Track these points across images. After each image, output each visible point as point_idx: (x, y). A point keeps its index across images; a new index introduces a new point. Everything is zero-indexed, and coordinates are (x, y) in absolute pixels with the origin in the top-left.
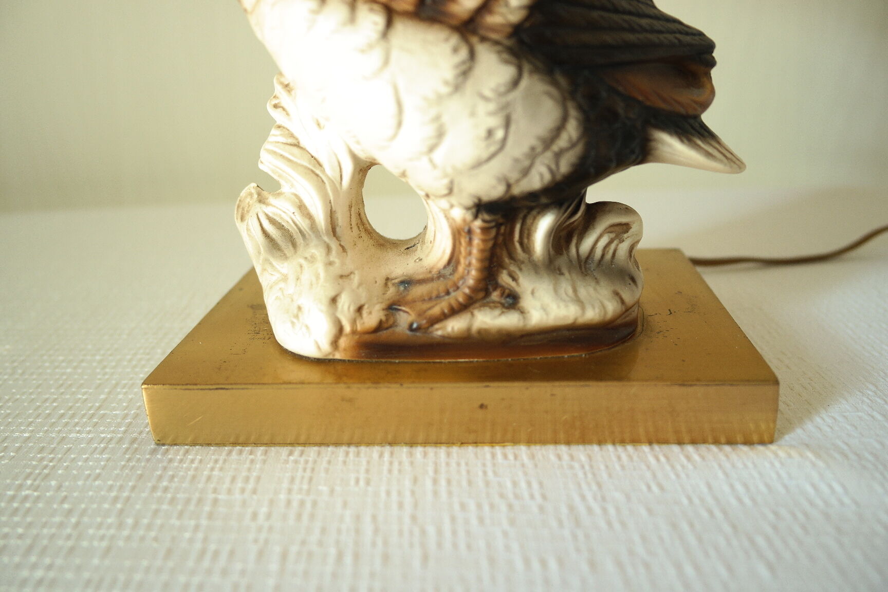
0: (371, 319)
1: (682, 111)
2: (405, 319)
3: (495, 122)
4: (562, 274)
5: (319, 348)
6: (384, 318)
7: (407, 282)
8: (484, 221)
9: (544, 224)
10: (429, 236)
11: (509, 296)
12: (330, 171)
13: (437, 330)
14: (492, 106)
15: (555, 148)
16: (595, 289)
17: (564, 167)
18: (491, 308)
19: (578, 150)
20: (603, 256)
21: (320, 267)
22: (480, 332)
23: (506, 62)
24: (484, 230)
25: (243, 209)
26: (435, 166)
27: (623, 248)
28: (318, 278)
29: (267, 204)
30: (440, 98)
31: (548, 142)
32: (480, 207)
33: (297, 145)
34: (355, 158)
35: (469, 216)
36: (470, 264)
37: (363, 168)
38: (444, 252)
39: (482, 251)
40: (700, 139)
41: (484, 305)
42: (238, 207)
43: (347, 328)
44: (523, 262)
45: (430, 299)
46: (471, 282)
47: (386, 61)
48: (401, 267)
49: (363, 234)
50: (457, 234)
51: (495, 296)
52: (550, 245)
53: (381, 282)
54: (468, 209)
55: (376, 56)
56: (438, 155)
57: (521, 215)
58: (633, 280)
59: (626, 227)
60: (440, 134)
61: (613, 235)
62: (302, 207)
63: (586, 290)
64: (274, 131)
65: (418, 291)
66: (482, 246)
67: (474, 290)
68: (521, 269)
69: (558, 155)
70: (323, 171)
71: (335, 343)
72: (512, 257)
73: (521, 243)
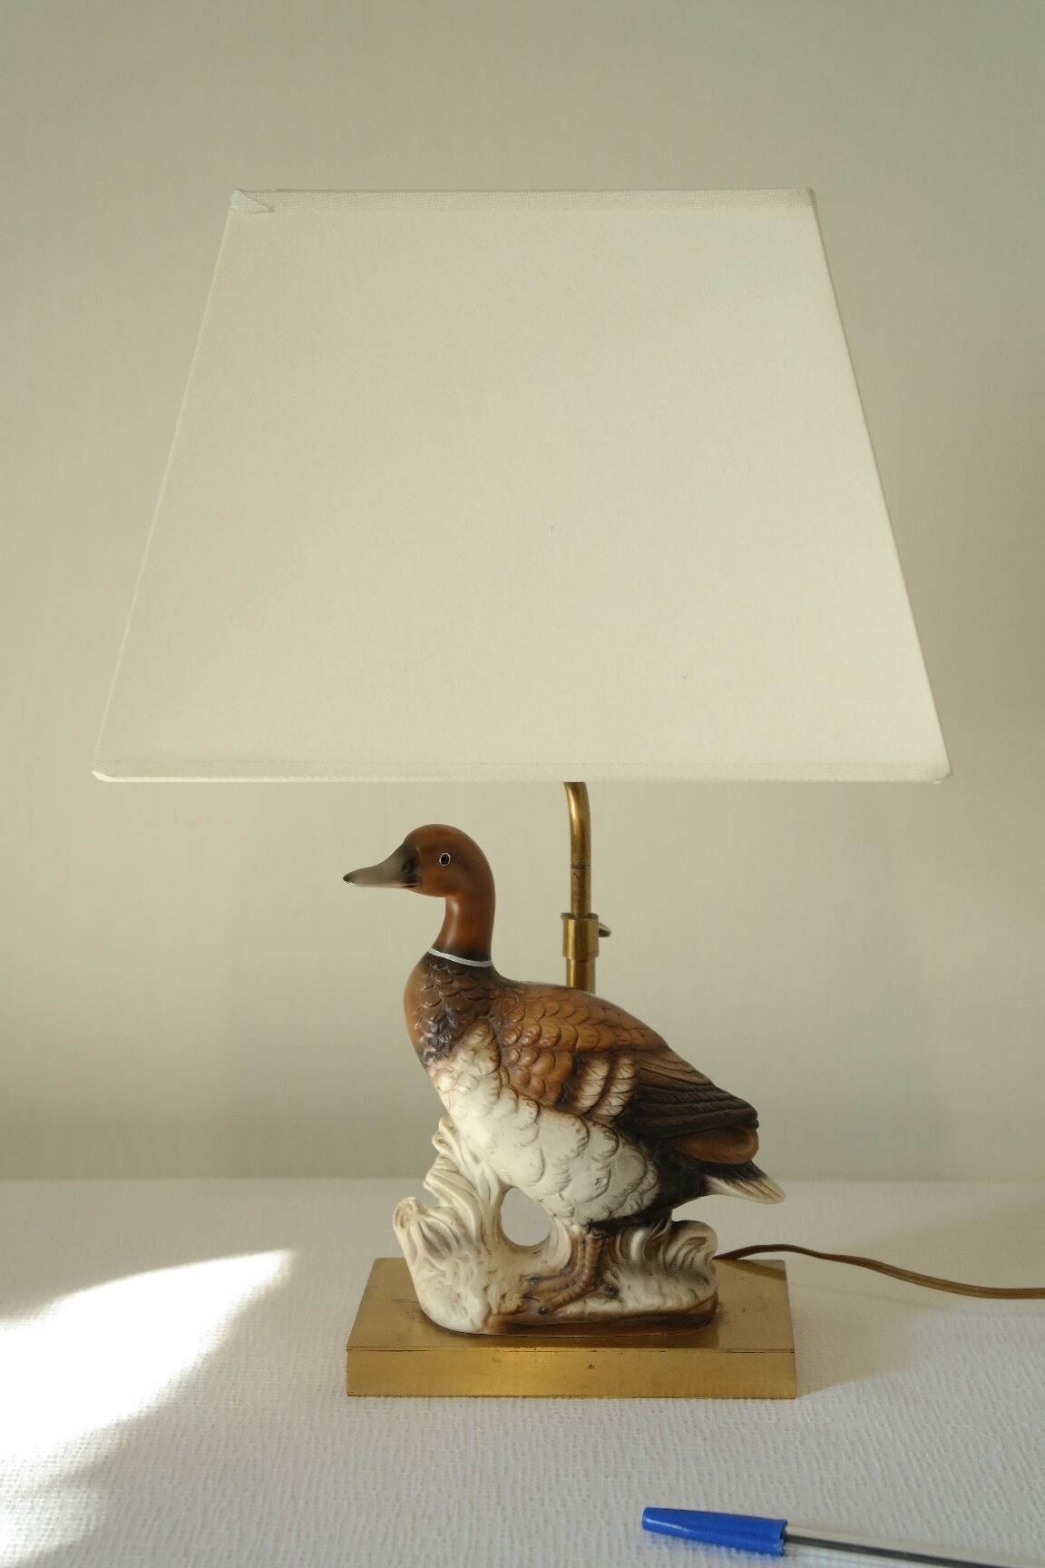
0: (512, 1303)
1: (726, 1162)
2: (536, 1305)
3: (600, 1174)
4: (651, 1275)
5: (474, 1325)
6: (520, 1304)
7: (537, 1279)
8: (595, 1235)
9: (638, 1238)
10: (552, 1244)
11: (611, 1290)
12: (481, 1193)
13: (560, 1312)
14: (600, 1165)
15: (640, 1189)
16: (675, 1287)
17: (647, 1200)
18: (599, 1298)
19: (655, 1190)
20: (683, 1262)
21: (473, 1265)
22: (590, 1314)
23: (609, 1138)
24: (595, 1241)
25: (402, 1217)
26: (563, 1199)
27: (700, 1256)
28: (472, 1272)
29: (428, 1215)
30: (568, 1159)
31: (635, 1186)
32: (592, 1225)
33: (457, 1172)
34: (501, 1183)
35: (584, 1231)
36: (584, 1265)
37: (505, 1189)
38: (565, 1256)
39: (592, 1256)
40: (742, 1180)
41: (594, 1296)
42: (397, 1215)
43: (495, 1310)
44: (622, 1265)
45: (555, 1290)
46: (584, 1278)
47: (536, 1137)
48: (533, 1267)
49: (501, 1241)
50: (574, 1243)
51: (602, 1289)
52: (643, 1253)
53: (517, 1278)
54: (583, 1226)
55: (530, 1133)
56: (566, 1193)
57: (621, 1230)
58: (707, 1281)
59: (702, 1241)
60: (568, 1181)
61: (691, 1247)
62: (458, 1219)
63: (669, 1287)
64: (438, 1161)
65: (545, 1285)
66: (592, 1252)
67: (588, 1283)
68: (620, 1270)
69: (642, 1193)
70: (477, 1193)
71: (485, 1321)
72: (614, 1260)
73: (621, 1251)
